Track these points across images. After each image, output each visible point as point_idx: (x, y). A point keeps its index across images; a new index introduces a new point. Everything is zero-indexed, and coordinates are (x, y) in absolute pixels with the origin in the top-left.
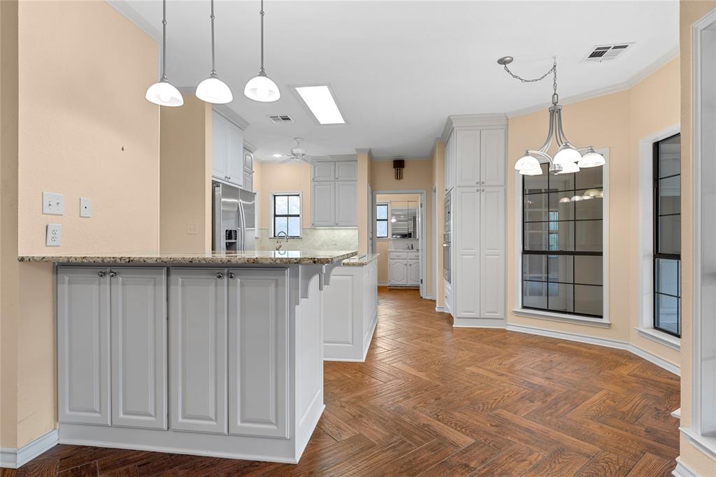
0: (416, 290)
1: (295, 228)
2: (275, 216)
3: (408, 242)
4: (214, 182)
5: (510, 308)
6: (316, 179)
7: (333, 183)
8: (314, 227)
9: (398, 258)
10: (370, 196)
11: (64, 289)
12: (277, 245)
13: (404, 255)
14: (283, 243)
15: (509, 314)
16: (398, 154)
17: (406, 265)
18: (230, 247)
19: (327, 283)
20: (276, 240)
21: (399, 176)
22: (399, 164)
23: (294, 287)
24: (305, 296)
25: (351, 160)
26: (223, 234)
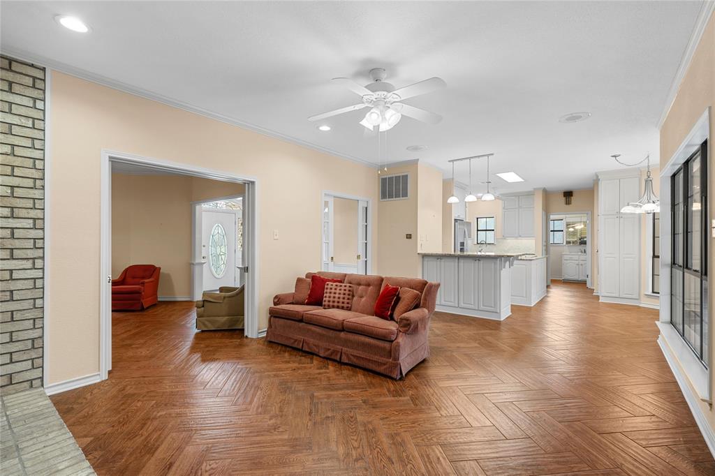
0: (583, 283)
1: (490, 237)
2: (478, 230)
3: (582, 247)
4: (455, 220)
5: (643, 292)
6: (506, 207)
7: (517, 210)
8: (504, 238)
9: (571, 259)
10: (544, 217)
11: (425, 263)
12: (480, 249)
13: (576, 257)
14: (484, 246)
15: (642, 297)
16: (567, 187)
17: (578, 264)
18: (462, 250)
19: (512, 265)
20: (479, 245)
21: (568, 203)
22: (568, 194)
23: (501, 264)
24: (504, 267)
25: (530, 194)
26: (459, 244)
